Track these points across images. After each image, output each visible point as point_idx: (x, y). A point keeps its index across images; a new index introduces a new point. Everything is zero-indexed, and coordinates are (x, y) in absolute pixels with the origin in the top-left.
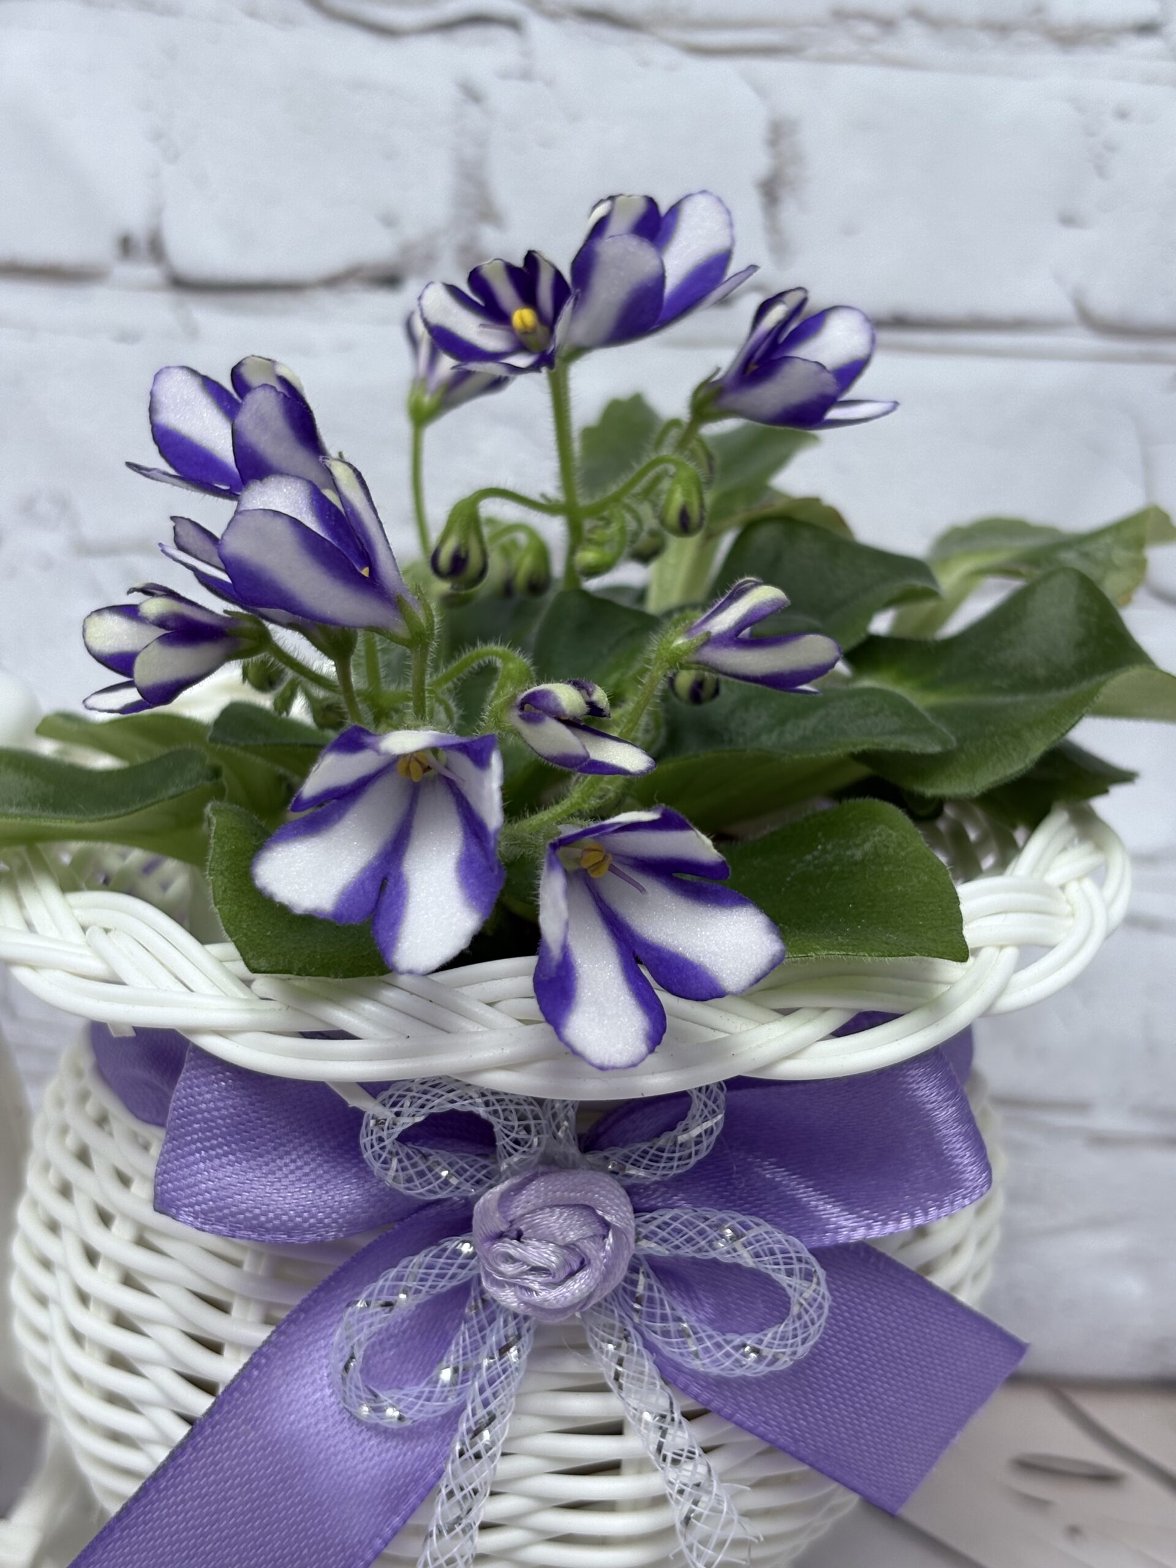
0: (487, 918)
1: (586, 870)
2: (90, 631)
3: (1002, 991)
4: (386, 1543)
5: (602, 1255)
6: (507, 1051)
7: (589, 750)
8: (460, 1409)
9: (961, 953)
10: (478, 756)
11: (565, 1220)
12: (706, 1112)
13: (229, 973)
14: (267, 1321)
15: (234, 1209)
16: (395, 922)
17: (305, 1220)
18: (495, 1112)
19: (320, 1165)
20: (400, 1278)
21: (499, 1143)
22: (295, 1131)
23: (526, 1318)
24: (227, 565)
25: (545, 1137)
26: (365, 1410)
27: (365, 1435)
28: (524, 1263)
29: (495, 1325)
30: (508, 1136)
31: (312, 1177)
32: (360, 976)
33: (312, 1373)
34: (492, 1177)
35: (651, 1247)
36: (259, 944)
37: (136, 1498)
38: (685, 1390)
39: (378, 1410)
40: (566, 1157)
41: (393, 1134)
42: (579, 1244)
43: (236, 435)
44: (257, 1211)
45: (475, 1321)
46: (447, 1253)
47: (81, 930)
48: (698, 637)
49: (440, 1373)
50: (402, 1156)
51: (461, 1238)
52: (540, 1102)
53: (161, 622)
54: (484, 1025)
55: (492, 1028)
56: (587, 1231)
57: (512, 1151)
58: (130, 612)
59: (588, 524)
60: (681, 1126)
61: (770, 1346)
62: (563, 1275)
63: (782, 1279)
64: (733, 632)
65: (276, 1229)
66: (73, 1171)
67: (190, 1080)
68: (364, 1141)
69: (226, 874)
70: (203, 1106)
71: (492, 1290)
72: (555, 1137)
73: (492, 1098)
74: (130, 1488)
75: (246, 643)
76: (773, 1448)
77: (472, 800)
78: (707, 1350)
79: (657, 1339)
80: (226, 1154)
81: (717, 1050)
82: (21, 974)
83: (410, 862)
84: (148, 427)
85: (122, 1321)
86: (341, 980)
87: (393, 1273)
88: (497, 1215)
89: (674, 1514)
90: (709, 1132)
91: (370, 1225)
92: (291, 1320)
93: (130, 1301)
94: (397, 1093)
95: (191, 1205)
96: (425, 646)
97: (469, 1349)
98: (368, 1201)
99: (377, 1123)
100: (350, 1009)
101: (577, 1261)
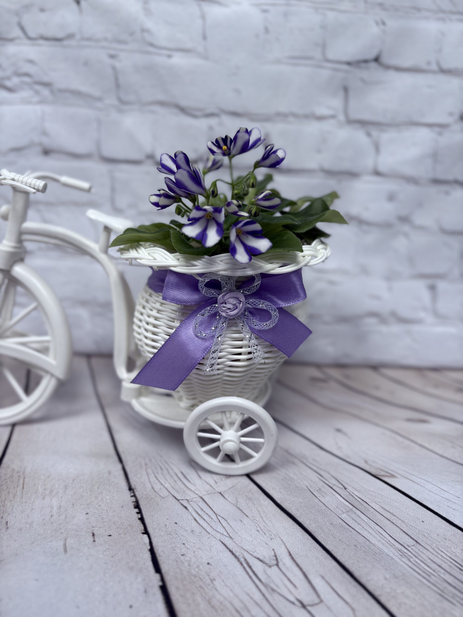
2: (150, 198)
5: (240, 307)
6: (224, 268)
8: (215, 334)
9: (302, 252)
10: (219, 212)
11: (233, 300)
12: (258, 280)
13: (175, 258)
14: (180, 322)
15: (176, 298)
16: (206, 240)
17: (189, 301)
18: (222, 280)
19: (191, 292)
20: (205, 311)
21: (222, 286)
22: (186, 286)
23: (227, 318)
26: (199, 334)
27: (199, 339)
28: (226, 308)
29: (221, 320)
30: (224, 284)
31: (190, 294)
33: (190, 329)
34: (221, 293)
35: (248, 306)
37: (160, 350)
38: (254, 332)
39: (202, 334)
40: (233, 289)
41: (204, 284)
42: (236, 304)
43: (176, 162)
44: (180, 299)
46: (213, 307)
47: (149, 254)
48: (256, 199)
49: (212, 328)
50: (205, 288)
51: (216, 304)
53: (162, 195)
55: (220, 264)
56: (237, 302)
57: (224, 288)
58: (157, 195)
60: (254, 283)
61: (269, 324)
62: (233, 309)
63: (271, 311)
64: (262, 199)
65: (184, 302)
67: (168, 277)
68: (199, 285)
70: (172, 279)
71: (221, 313)
72: (232, 286)
73: (221, 277)
75: (178, 200)
76: (270, 345)
77: (219, 220)
78: (258, 324)
79: (249, 323)
80: (175, 289)
81: (260, 267)
82: (138, 260)
83: (208, 231)
84: (160, 164)
85: (155, 326)
88: (222, 299)
90: (258, 284)
91: (200, 302)
92: (184, 320)
93: (156, 322)
94: (205, 276)
95: (169, 298)
97: (217, 324)
98: (199, 298)
99: (201, 282)
100: (196, 261)
101: (236, 307)
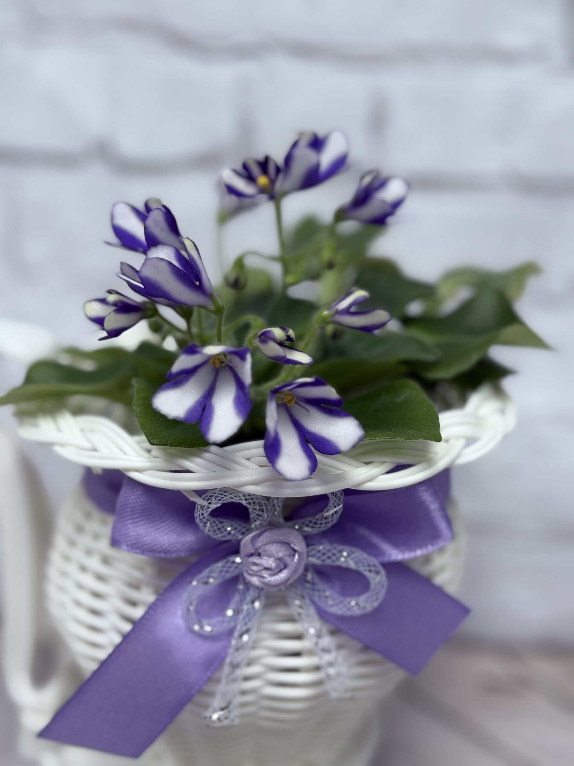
0: (245, 420)
1: (285, 404)
3: (458, 456)
5: (293, 563)
6: (254, 477)
7: (286, 354)
9: (439, 439)
10: (242, 356)
11: (278, 548)
12: (335, 504)
13: (142, 448)
14: (155, 592)
15: (144, 543)
16: (209, 423)
17: (173, 549)
18: (250, 503)
19: (177, 526)
21: (251, 516)
23: (262, 589)
24: (143, 280)
25: (270, 514)
28: (261, 566)
29: (249, 592)
30: (255, 513)
31: (175, 531)
32: (195, 447)
33: (174, 612)
34: (249, 531)
35: (314, 560)
36: (154, 434)
39: (202, 627)
41: (208, 511)
42: (284, 558)
43: (146, 228)
44: (154, 544)
46: (230, 563)
48: (333, 311)
49: (226, 612)
51: (236, 556)
52: (268, 499)
53: (115, 304)
54: (245, 468)
55: (247, 468)
56: (287, 553)
57: (256, 520)
62: (277, 571)
66: (76, 536)
67: (126, 490)
68: (196, 515)
69: (141, 406)
70: (132, 501)
72: (274, 514)
73: (248, 497)
75: (149, 313)
77: (240, 374)
80: (140, 521)
81: (339, 477)
83: (215, 399)
84: (110, 226)
86: (187, 449)
87: (208, 570)
88: (251, 546)
90: (336, 512)
91: (198, 551)
94: (209, 495)
96: (222, 314)
97: (239, 601)
98: (197, 541)
99: (201, 507)
100: (190, 461)
101: (283, 566)
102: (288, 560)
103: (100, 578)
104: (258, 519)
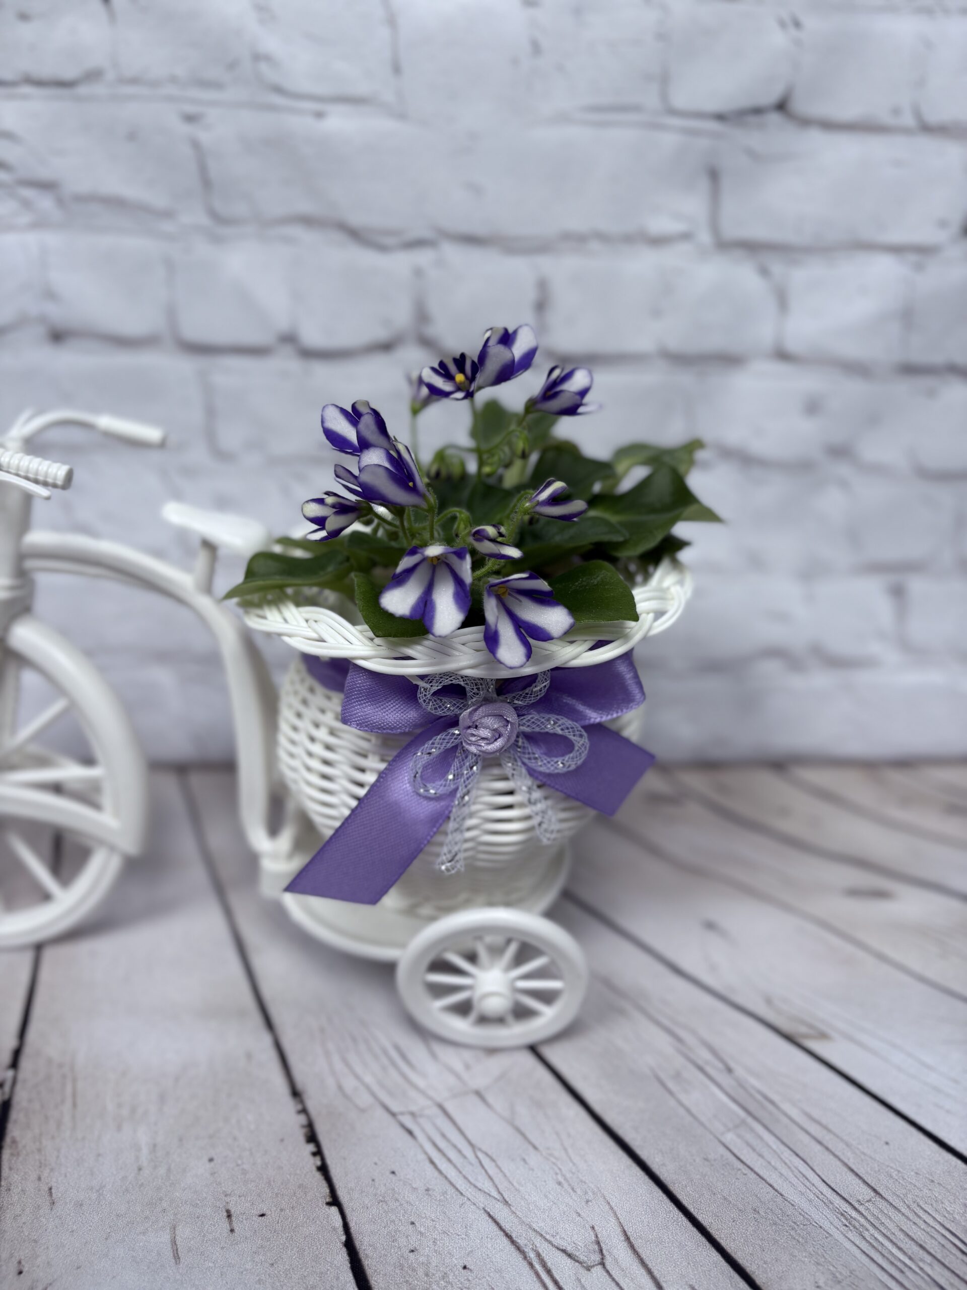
0: (466, 615)
1: (499, 595)
2: (305, 509)
3: (650, 629)
4: (432, 837)
5: (507, 732)
6: (471, 662)
7: (499, 550)
8: (456, 790)
10: (460, 556)
11: (493, 721)
12: (544, 680)
13: (364, 636)
14: (383, 760)
15: (372, 722)
16: (432, 618)
17: (398, 725)
18: (467, 683)
19: (402, 705)
20: (433, 744)
21: (468, 695)
22: (392, 693)
23: (479, 756)
24: (360, 485)
25: (485, 691)
26: (422, 790)
27: (422, 800)
28: (478, 736)
29: (468, 759)
30: (472, 692)
31: (399, 709)
32: (418, 636)
33: (402, 779)
34: (466, 706)
35: (524, 728)
36: (378, 626)
37: (340, 827)
38: (537, 778)
39: (427, 791)
40: (492, 698)
41: (430, 693)
42: (498, 729)
43: (358, 433)
44: (380, 722)
45: (460, 758)
46: (450, 735)
47: (305, 622)
48: (535, 501)
49: (448, 777)
50: (433, 700)
51: (455, 729)
52: (482, 679)
53: (333, 506)
54: (461, 652)
55: (465, 653)
56: (501, 724)
57: (473, 697)
58: (320, 501)
59: (485, 456)
60: (534, 685)
61: (567, 761)
62: (493, 740)
63: (572, 737)
64: (547, 501)
65: (387, 728)
66: (302, 708)
67: (352, 676)
68: (419, 695)
69: (363, 600)
70: (358, 685)
71: (467, 747)
72: (488, 691)
73: (466, 679)
74: (337, 824)
75: (365, 512)
76: (568, 797)
77: (459, 572)
78: (545, 764)
79: (526, 761)
80: (367, 702)
81: (548, 658)
82: (286, 639)
83: (435, 595)
84: (321, 429)
85: (326, 762)
86: (409, 638)
87: (431, 742)
88: (468, 720)
89: (535, 821)
90: (545, 686)
91: (420, 725)
92: (394, 760)
93: (329, 755)
94: (431, 679)
95: (356, 721)
96: (433, 510)
97: (459, 767)
98: (420, 717)
99: (424, 689)
100: (412, 649)
101: (497, 735)
102: (502, 730)
103: (328, 748)
104: (475, 697)
